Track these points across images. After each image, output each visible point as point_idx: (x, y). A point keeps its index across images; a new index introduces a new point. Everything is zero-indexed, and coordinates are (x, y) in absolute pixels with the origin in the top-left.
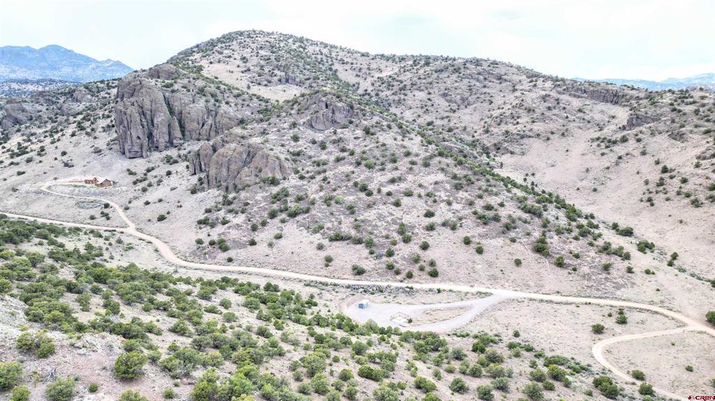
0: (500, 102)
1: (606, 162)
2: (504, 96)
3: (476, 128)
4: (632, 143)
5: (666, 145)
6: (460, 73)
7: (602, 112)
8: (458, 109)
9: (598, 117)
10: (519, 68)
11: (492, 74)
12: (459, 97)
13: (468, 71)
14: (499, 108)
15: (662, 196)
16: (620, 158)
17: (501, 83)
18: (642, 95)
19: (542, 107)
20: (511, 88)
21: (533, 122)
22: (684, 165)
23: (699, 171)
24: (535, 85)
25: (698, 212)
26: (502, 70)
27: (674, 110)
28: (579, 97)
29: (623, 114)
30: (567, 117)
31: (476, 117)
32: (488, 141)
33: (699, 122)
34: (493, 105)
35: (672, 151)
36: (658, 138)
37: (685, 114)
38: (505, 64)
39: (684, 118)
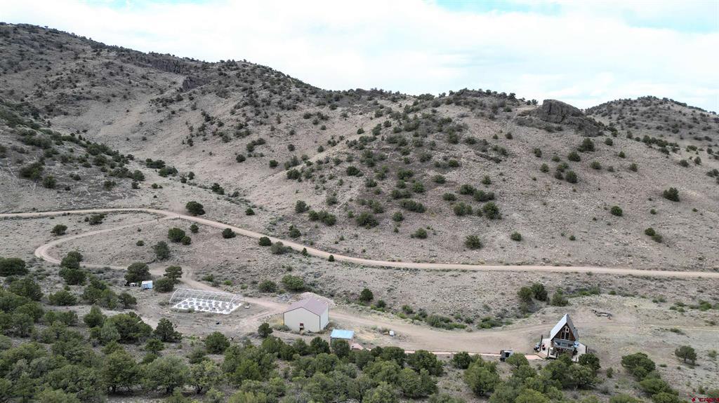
0: (59, 69)
1: (160, 117)
2: (65, 64)
3: (27, 92)
4: (186, 101)
5: (214, 101)
6: (9, 37)
7: (165, 79)
8: (5, 73)
9: (160, 83)
10: (84, 38)
11: (51, 41)
12: (5, 60)
13: (19, 36)
14: (57, 74)
15: (202, 137)
16: (173, 113)
17: (61, 51)
18: (199, 65)
19: (105, 72)
20: (73, 56)
21: (93, 86)
22: (224, 114)
23: (234, 117)
24: (98, 54)
25: (226, 146)
26: (64, 40)
27: (221, 74)
28: (143, 66)
29: (180, 79)
30: (130, 83)
31: (30, 82)
32: (38, 104)
33: (241, 83)
34: (51, 71)
35: (217, 105)
36: (208, 97)
37: (229, 77)
38: (68, 34)
39: (229, 80)
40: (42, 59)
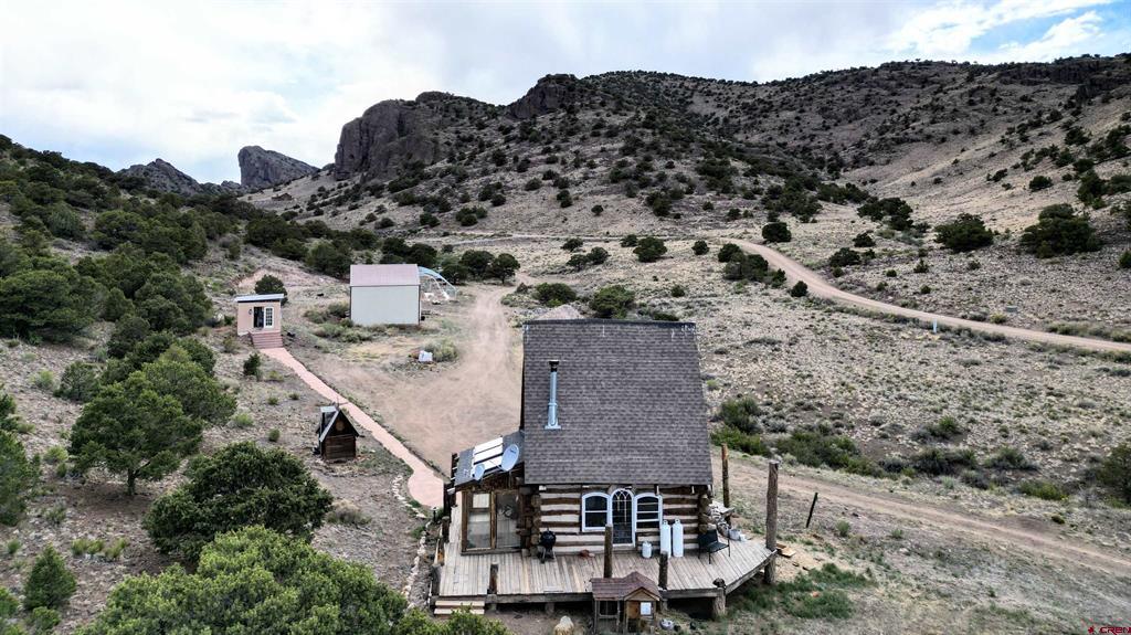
3: (848, 144)
4: (1064, 120)
6: (863, 82)
8: (836, 125)
11: (915, 77)
12: (844, 110)
13: (876, 79)
17: (923, 87)
20: (935, 91)
21: (932, 122)
24: (972, 81)
26: (933, 72)
30: (995, 111)
31: (859, 132)
32: (850, 157)
36: (1110, 105)
40: (890, 102)
